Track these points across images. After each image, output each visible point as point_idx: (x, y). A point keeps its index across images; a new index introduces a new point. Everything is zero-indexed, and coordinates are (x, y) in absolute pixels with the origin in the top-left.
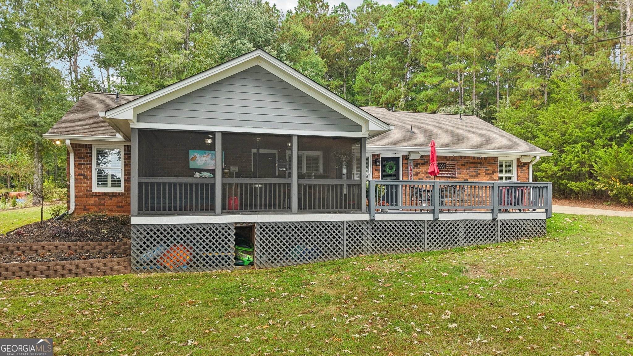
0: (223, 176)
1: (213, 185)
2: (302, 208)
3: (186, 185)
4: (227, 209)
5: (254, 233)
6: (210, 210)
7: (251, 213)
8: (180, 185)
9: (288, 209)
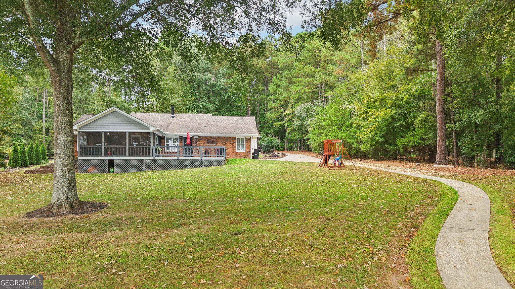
0: (105, 145)
1: (102, 148)
2: (130, 155)
3: (94, 148)
4: (106, 155)
5: (114, 163)
6: (100, 155)
7: (113, 156)
8: (92, 148)
9: (125, 155)
